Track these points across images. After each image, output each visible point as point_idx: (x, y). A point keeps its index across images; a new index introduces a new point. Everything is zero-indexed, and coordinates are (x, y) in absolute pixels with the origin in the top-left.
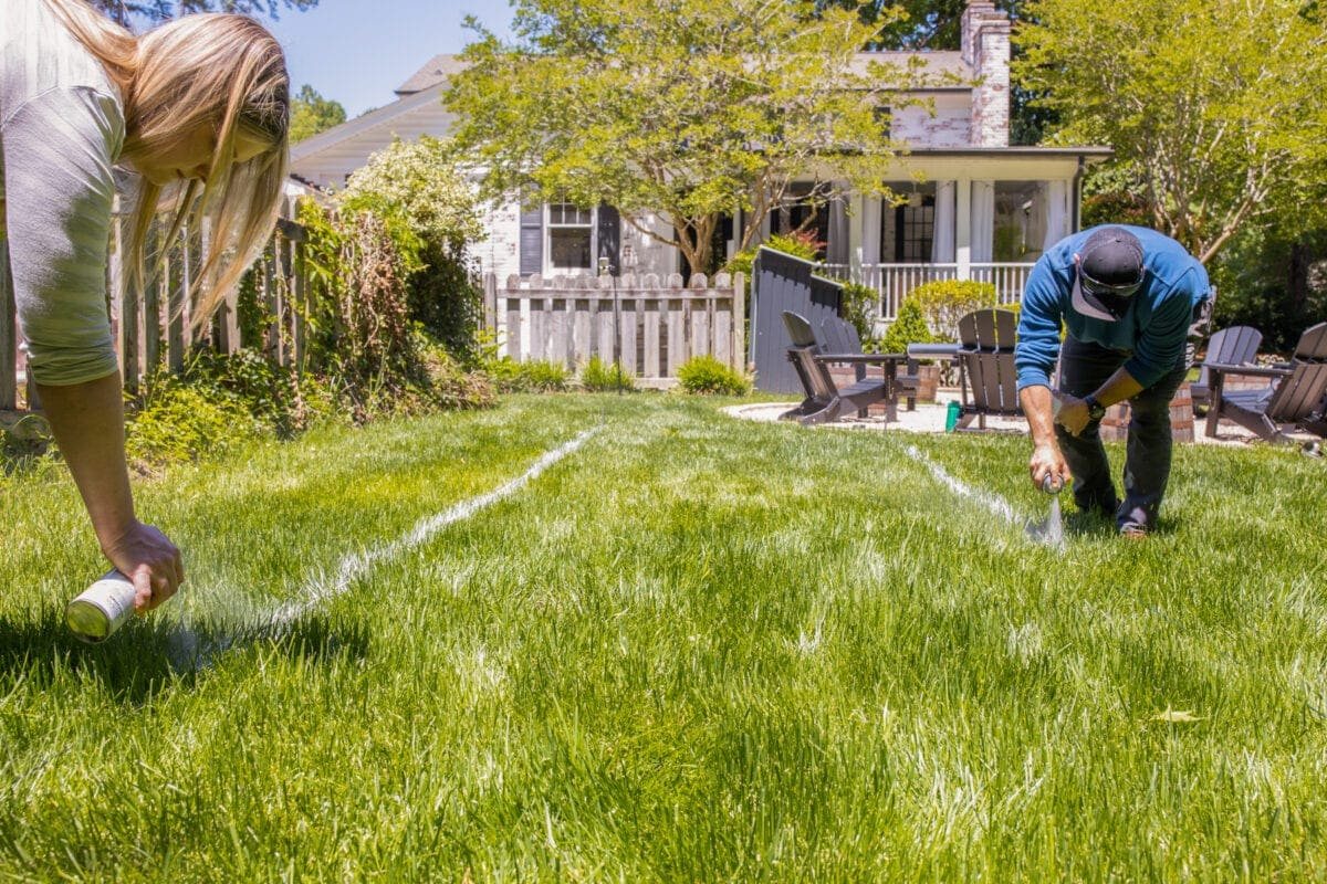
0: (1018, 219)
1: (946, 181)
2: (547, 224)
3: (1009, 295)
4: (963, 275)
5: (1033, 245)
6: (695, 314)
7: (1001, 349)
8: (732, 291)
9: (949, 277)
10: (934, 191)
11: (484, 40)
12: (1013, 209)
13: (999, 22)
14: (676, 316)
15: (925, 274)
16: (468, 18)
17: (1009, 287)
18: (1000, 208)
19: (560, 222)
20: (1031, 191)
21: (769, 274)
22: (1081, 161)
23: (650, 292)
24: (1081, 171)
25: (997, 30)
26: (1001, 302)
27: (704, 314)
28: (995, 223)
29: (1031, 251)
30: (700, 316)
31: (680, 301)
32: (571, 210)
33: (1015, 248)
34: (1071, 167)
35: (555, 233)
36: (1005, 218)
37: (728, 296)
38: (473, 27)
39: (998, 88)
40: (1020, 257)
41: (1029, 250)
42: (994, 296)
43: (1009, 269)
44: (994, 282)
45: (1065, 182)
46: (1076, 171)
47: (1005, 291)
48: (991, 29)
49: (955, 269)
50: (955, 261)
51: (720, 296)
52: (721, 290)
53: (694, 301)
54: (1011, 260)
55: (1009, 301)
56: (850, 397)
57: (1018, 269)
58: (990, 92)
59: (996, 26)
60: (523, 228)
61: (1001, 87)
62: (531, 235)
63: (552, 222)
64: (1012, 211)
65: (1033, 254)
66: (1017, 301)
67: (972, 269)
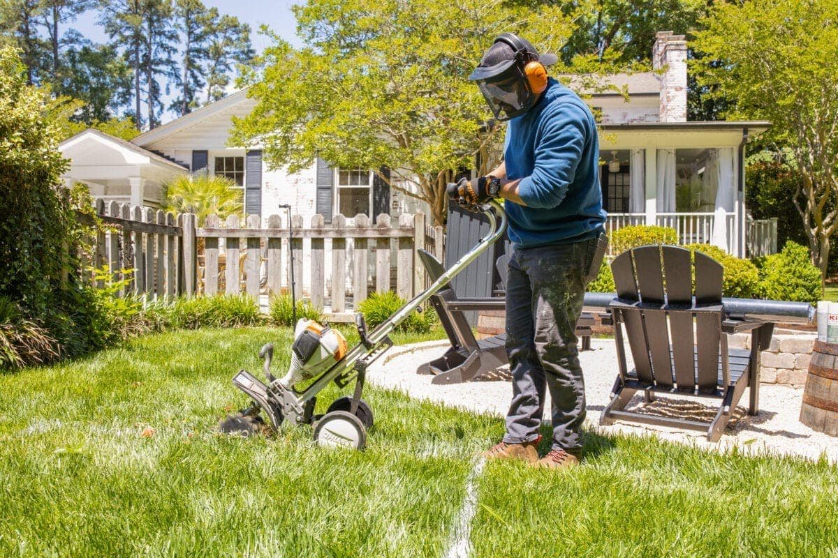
0: (695, 182)
1: (637, 149)
2: (337, 185)
3: (688, 238)
4: (651, 220)
5: (706, 199)
6: (379, 252)
7: (670, 302)
8: (413, 230)
9: (640, 223)
10: (628, 158)
11: (277, 45)
12: (691, 175)
13: (679, 42)
14: (362, 253)
15: (621, 222)
16: (262, 26)
17: (688, 232)
18: (681, 174)
19: (347, 184)
20: (704, 160)
21: (456, 214)
22: (745, 132)
23: (337, 232)
24: (745, 139)
25: (678, 48)
26: (681, 243)
27: (387, 252)
28: (677, 184)
29: (705, 204)
30: (384, 254)
31: (366, 239)
32: (355, 174)
33: (693, 202)
34: (737, 136)
35: (342, 192)
36: (684, 181)
37: (410, 235)
38: (267, 34)
39: (678, 89)
40: (696, 209)
41: (703, 204)
42: (675, 238)
43: (688, 218)
44: (676, 228)
45: (732, 149)
46: (741, 140)
47: (685, 235)
48: (672, 47)
49: (645, 217)
50: (644, 212)
51: (401, 234)
52: (402, 229)
53: (379, 240)
54: (689, 211)
55: (687, 243)
56: (491, 350)
57: (695, 218)
58: (673, 92)
59: (677, 45)
60: (319, 188)
61: (681, 88)
62: (325, 194)
63: (340, 184)
64: (689, 176)
65: (707, 207)
66: (694, 242)
67: (657, 217)
